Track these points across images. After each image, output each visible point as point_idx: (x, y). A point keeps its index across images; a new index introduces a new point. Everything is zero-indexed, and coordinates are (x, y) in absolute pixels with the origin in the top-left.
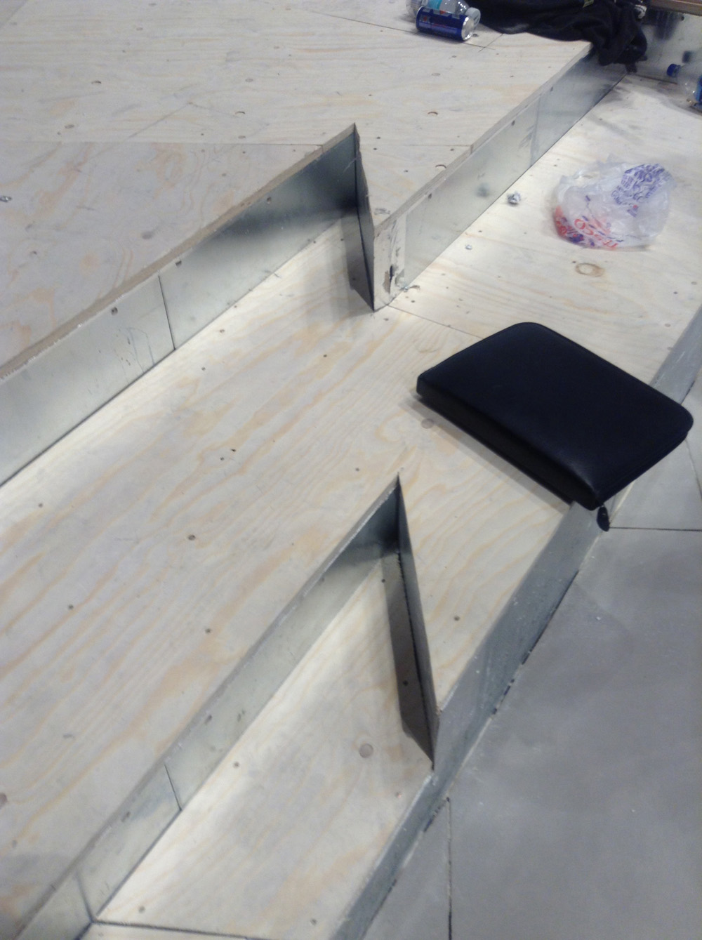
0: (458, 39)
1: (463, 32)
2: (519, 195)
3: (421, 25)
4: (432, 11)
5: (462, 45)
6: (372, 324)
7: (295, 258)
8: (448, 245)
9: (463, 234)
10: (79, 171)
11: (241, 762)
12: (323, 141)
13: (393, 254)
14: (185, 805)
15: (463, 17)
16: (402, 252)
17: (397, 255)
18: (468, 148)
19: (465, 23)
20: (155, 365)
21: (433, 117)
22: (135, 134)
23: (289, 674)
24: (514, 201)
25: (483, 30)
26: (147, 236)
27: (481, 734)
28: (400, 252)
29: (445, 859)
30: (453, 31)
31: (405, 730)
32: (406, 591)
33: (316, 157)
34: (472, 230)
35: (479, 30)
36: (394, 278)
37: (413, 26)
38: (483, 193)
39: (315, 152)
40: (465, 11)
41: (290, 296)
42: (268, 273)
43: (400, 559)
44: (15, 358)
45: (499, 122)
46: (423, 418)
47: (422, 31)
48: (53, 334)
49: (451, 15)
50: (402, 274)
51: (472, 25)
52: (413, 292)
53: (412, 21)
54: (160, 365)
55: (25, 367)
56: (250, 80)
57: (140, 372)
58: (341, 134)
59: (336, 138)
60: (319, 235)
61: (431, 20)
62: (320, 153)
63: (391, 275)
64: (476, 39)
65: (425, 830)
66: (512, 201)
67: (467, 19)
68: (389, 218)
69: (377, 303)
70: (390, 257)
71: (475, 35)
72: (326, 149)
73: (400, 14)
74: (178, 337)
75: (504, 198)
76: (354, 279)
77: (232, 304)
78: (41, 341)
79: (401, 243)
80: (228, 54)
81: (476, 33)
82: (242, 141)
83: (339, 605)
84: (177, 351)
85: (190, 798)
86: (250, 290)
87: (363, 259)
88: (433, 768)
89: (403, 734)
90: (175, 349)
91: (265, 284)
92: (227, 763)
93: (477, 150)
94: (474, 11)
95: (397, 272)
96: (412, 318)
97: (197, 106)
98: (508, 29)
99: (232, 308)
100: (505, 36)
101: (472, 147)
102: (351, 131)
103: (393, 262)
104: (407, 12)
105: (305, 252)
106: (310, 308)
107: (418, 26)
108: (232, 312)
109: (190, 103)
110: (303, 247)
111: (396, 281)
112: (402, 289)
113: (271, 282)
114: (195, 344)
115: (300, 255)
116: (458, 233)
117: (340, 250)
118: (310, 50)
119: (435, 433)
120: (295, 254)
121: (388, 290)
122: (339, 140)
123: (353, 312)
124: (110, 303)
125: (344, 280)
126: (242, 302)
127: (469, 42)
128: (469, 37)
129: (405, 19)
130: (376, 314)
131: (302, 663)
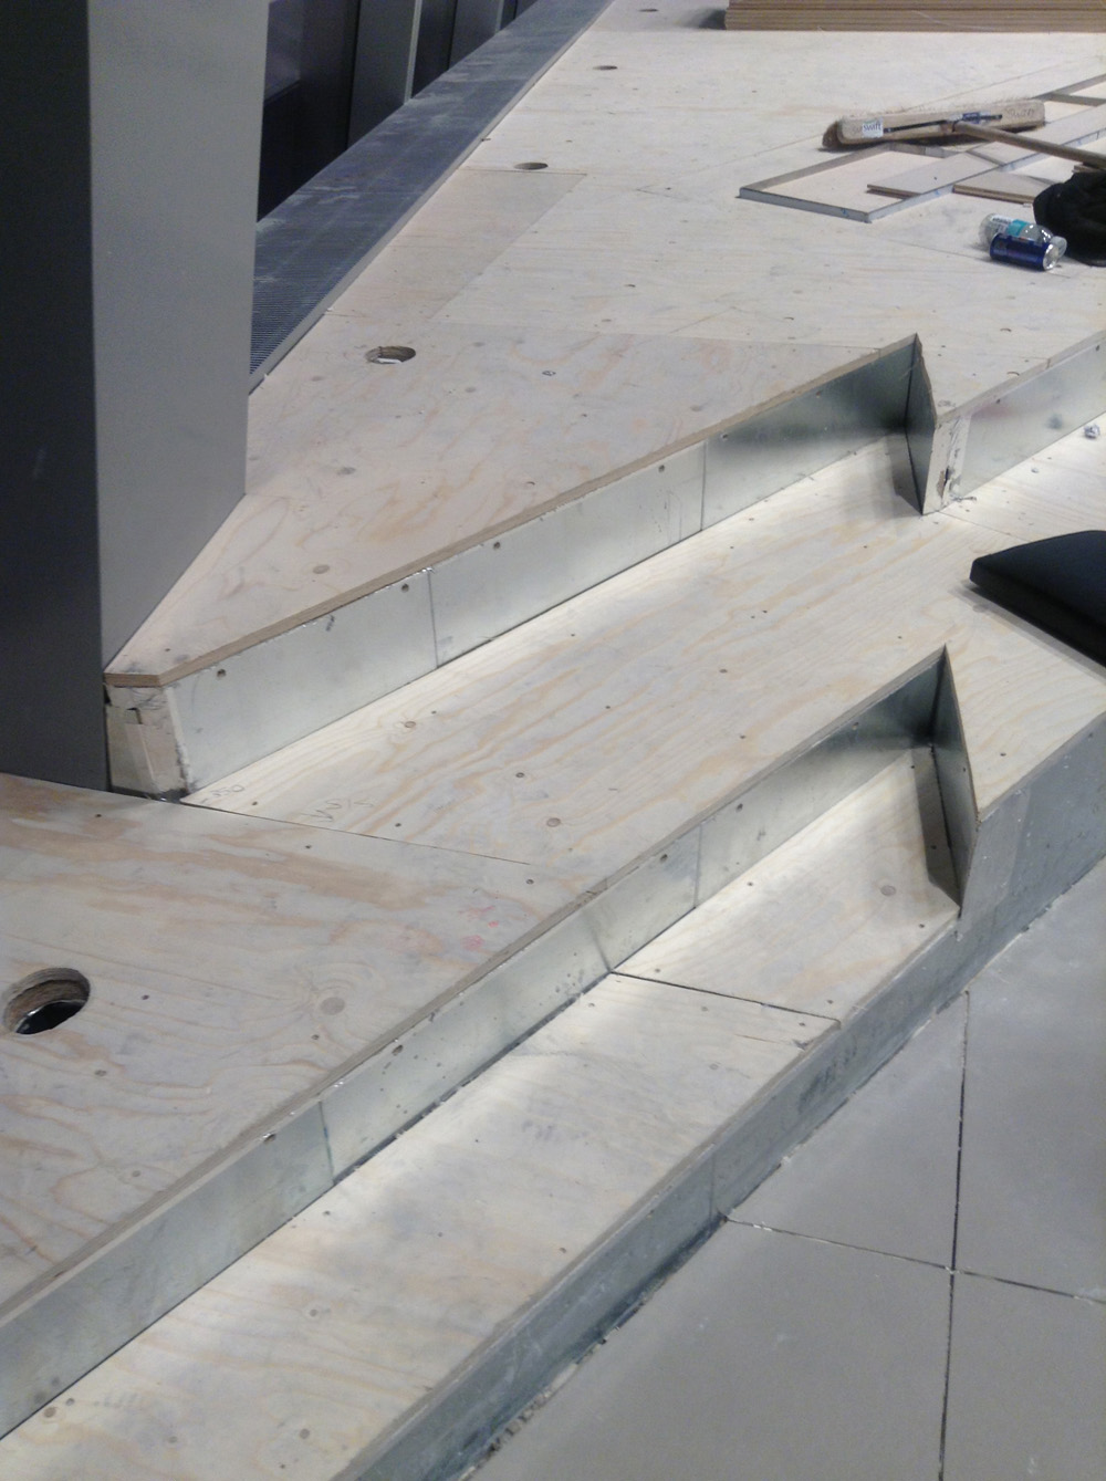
0: (1039, 267)
1: (1045, 260)
2: (1098, 428)
3: (996, 251)
4: (1010, 237)
5: (1043, 274)
6: (917, 526)
7: (834, 465)
8: (1012, 466)
9: (1030, 459)
10: (621, 356)
11: (754, 882)
12: (881, 345)
13: (953, 452)
14: (699, 905)
15: (1046, 245)
16: (961, 454)
17: (956, 456)
18: (1045, 361)
19: (1047, 251)
20: (681, 541)
21: (1006, 334)
22: (677, 330)
23: (807, 825)
24: (1091, 434)
25: (1068, 262)
26: (696, 409)
27: (1009, 945)
28: (959, 453)
29: (960, 1038)
30: (1033, 259)
31: (931, 880)
32: (938, 778)
33: (872, 360)
34: (1043, 455)
35: (1064, 261)
36: (949, 482)
37: (987, 254)
38: (1056, 424)
39: (871, 355)
40: (1048, 240)
41: (827, 496)
42: (802, 476)
43: (933, 751)
44: (577, 488)
45: (1082, 342)
46: (975, 604)
47: (996, 258)
48: (608, 475)
49: (1031, 243)
50: (957, 481)
51: (1056, 253)
52: (967, 503)
53: (985, 250)
54: (686, 541)
55: (581, 500)
56: (798, 292)
57: (666, 545)
58: (901, 342)
59: (895, 344)
60: (860, 448)
61: (1008, 248)
62: (877, 357)
63: (947, 478)
64: (1059, 269)
65: (938, 1012)
66: (1090, 434)
67: (1051, 247)
68: (954, 410)
69: (926, 508)
70: (948, 455)
71: (1059, 266)
72: (883, 354)
73: (971, 243)
74: (707, 520)
75: (1081, 431)
76: (900, 487)
77: (763, 498)
78: (599, 479)
79: (962, 444)
80: (773, 268)
81: (1060, 264)
82: (792, 341)
83: (863, 780)
84: (703, 533)
85: (704, 900)
86: (782, 489)
87: (911, 471)
88: (960, 915)
89: (929, 883)
90: (701, 530)
91: (799, 485)
92: (741, 882)
93: (1056, 365)
94: (1060, 241)
95: (954, 476)
96: (967, 523)
97: (740, 311)
98: (1098, 262)
99: (763, 502)
100: (1094, 269)
101: (1049, 361)
102: (911, 341)
103: (950, 464)
104: (979, 241)
105: (843, 462)
106: (851, 506)
107: (992, 254)
108: (762, 505)
109: (734, 308)
110: (840, 458)
111: (950, 488)
112: (956, 499)
113: (806, 483)
114: (723, 527)
115: (839, 463)
116: (1024, 458)
117: (884, 462)
118: (865, 270)
119: (988, 617)
120: (834, 462)
121: (941, 494)
122: (898, 348)
123: (898, 513)
124: (657, 460)
125: (888, 489)
126: (772, 497)
127: (1052, 272)
128: (1051, 266)
129: (977, 247)
130: (924, 518)
131: (821, 819)
